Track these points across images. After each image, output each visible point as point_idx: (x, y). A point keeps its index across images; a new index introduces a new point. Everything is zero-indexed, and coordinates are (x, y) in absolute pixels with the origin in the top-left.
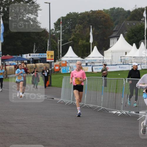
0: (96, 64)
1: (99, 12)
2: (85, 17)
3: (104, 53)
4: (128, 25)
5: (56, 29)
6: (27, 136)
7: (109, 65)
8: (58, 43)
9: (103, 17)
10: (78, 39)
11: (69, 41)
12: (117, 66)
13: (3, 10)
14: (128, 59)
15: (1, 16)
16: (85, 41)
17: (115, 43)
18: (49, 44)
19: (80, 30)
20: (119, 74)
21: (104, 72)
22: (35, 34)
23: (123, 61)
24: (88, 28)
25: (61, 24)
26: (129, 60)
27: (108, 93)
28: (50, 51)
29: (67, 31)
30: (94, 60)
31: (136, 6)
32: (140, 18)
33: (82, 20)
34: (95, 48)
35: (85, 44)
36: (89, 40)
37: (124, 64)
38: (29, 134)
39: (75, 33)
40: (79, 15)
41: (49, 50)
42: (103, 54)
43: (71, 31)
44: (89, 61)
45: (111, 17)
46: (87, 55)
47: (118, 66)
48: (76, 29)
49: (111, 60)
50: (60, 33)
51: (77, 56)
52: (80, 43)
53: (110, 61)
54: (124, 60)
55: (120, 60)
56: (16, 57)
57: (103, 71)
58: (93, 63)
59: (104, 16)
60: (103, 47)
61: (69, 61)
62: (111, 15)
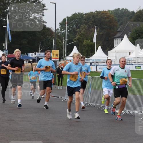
0: (100, 64)
1: (104, 13)
2: (90, 17)
3: (108, 53)
4: (132, 26)
5: (61, 29)
6: (32, 133)
7: (113, 65)
8: (64, 42)
9: (108, 18)
10: (83, 39)
11: (74, 40)
13: (9, 9)
14: (131, 59)
15: (8, 15)
16: (90, 41)
17: (119, 43)
18: (54, 43)
19: (85, 30)
22: (40, 33)
24: (93, 28)
25: (66, 24)
26: (132, 60)
28: (55, 50)
29: (72, 31)
30: (98, 60)
31: (140, 7)
33: (87, 21)
34: (100, 47)
35: (90, 43)
38: (34, 132)
39: (80, 33)
40: (85, 16)
41: (54, 50)
43: (76, 30)
44: (93, 60)
45: (115, 17)
46: (92, 55)
48: (81, 29)
49: (115, 60)
50: (65, 33)
52: (84, 43)
54: (128, 60)
56: (22, 56)
58: (97, 63)
59: (109, 16)
60: (108, 47)
62: (115, 15)
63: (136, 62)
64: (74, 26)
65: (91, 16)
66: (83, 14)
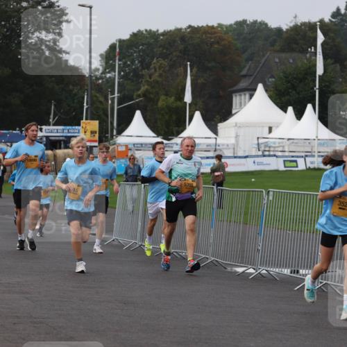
1: (208, 31)
2: (174, 41)
3: (219, 128)
4: (276, 62)
5: (104, 69)
6: (31, 322)
7: (229, 157)
8: (110, 102)
9: (218, 43)
10: (157, 93)
11: (135, 97)
12: (248, 159)
14: (274, 143)
16: (173, 98)
17: (245, 105)
18: (87, 104)
19: (161, 72)
20: (253, 180)
21: (216, 174)
22: (53, 79)
23: (262, 149)
24: (182, 68)
25: (117, 58)
26: (277, 145)
27: (225, 223)
28: (89, 121)
29: (132, 74)
31: (296, 17)
32: (304, 47)
33: (167, 49)
34: (198, 115)
35: (175, 105)
36: (182, 96)
37: (264, 156)
38: (35, 318)
39: (150, 78)
40: (161, 37)
41: (86, 119)
42: (215, 131)
43: (140, 73)
45: (235, 42)
46: (178, 133)
47: (250, 160)
48: (153, 70)
49: (234, 145)
50: (114, 79)
51: (154, 135)
52: (160, 104)
53: (233, 147)
54: (266, 145)
55: (256, 146)
56: (8, 133)
57: (213, 171)
59: (220, 39)
60: (217, 113)
61: (134, 144)
62: (236, 37)
63: (286, 150)
64: (137, 62)
65: (177, 39)
66: (158, 34)
